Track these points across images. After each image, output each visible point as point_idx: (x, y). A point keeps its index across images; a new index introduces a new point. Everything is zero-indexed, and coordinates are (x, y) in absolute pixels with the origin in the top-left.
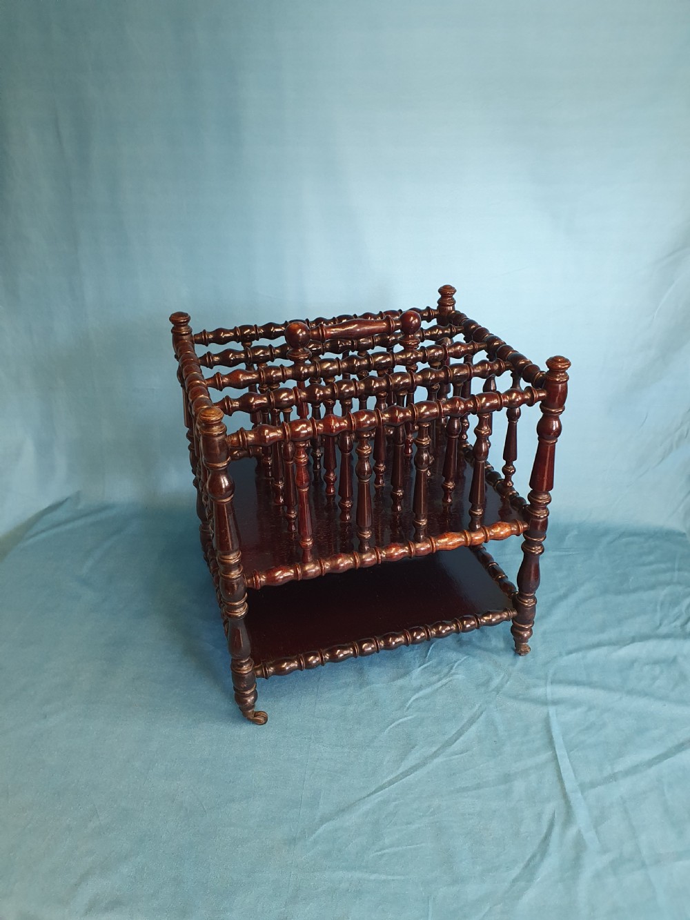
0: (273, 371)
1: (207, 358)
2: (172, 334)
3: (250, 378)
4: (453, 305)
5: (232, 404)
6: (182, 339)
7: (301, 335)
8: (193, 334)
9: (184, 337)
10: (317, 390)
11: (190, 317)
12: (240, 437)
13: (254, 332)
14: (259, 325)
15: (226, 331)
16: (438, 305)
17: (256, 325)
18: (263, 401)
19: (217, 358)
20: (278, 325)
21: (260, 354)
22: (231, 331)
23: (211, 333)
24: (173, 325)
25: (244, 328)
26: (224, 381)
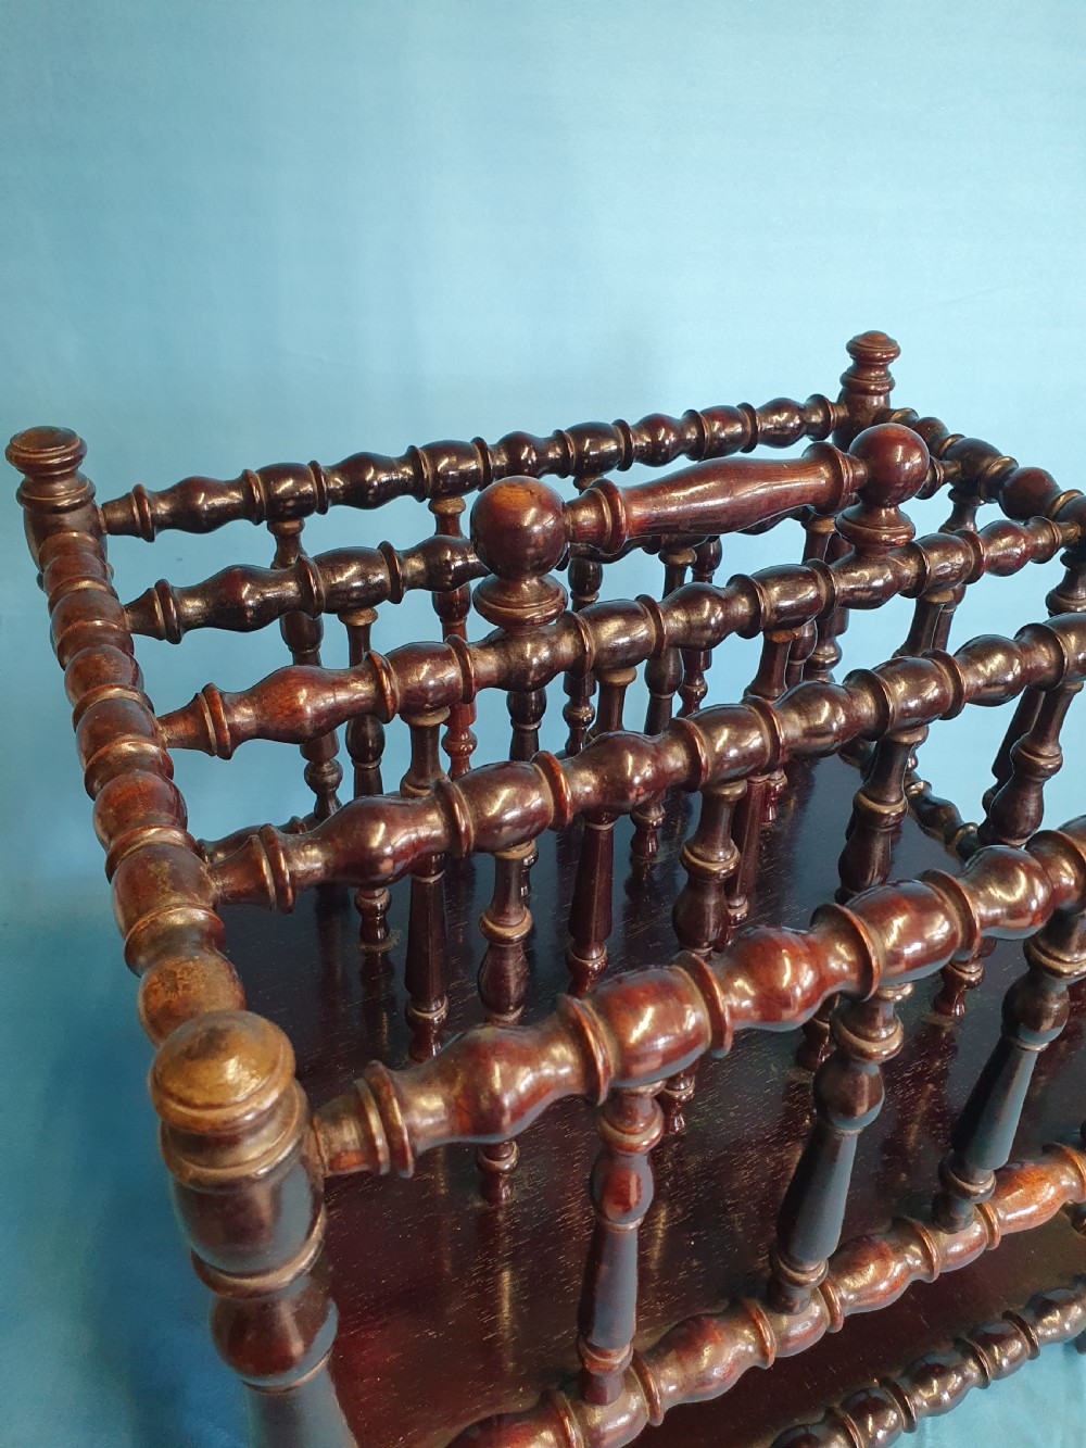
0: (426, 667)
1: (157, 607)
2: (20, 509)
3: (342, 696)
4: (885, 393)
5: (288, 859)
6: (61, 527)
7: (536, 529)
8: (99, 501)
9: (68, 518)
10: (630, 760)
11: (82, 446)
12: (375, 1121)
13: (309, 488)
14: (327, 461)
15: (214, 488)
16: (840, 387)
17: (314, 465)
18: (424, 832)
19: (197, 603)
20: (389, 460)
21: (352, 579)
22: (233, 486)
23: (163, 496)
24: (22, 477)
25: (274, 474)
26: (238, 719)
